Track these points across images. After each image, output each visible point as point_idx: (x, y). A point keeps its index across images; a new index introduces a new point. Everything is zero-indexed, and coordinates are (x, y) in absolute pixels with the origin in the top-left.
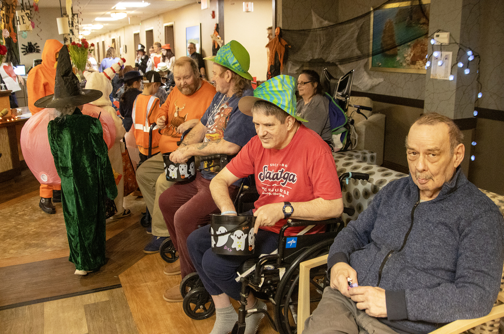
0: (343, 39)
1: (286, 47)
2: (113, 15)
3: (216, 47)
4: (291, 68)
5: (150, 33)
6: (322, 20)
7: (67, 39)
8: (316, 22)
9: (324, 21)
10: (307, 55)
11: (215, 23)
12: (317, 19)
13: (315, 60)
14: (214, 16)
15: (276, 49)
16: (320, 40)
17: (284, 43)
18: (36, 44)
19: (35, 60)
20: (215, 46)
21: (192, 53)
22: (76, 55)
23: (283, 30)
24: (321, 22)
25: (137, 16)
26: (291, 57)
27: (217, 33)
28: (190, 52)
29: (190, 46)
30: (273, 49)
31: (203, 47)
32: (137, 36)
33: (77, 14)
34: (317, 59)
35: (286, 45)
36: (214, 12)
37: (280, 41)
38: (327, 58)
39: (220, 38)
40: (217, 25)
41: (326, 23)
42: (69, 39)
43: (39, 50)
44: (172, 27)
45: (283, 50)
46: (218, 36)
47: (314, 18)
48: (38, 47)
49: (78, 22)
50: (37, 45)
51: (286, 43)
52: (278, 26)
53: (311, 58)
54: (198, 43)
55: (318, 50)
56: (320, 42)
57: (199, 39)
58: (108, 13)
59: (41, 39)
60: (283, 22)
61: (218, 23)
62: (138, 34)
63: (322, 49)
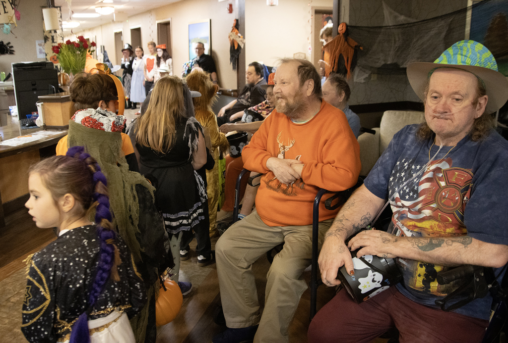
0: (425, 39)
1: (356, 49)
2: (98, 10)
3: (236, 48)
4: (358, 75)
5: (136, 32)
6: (397, 14)
7: (48, 38)
8: (389, 18)
9: (399, 15)
10: (379, 59)
11: (234, 19)
12: (391, 13)
13: (388, 65)
14: (231, 10)
15: (340, 51)
16: (395, 40)
17: (354, 43)
18: (9, 43)
19: (14, 63)
20: (234, 47)
21: (201, 54)
22: (72, 58)
23: (350, 26)
24: (396, 17)
25: (123, 12)
26: (361, 61)
27: (236, 30)
28: (199, 53)
29: (198, 46)
30: (335, 51)
31: (213, 48)
32: (118, 35)
33: (60, 7)
34: (391, 65)
35: (356, 46)
36: (231, 6)
37: (346, 40)
38: (402, 63)
39: (242, 37)
40: (237, 21)
41: (402, 19)
42: (51, 38)
43: (13, 51)
44: (167, 24)
45: (351, 53)
46: (239, 35)
47: (386, 11)
48: (12, 47)
49: (61, 17)
50: (10, 45)
51: (356, 44)
52: (342, 21)
53: (383, 63)
54: (206, 42)
55: (392, 53)
56: (395, 42)
57: (208, 38)
58: (92, 7)
59: (16, 37)
60: (350, 16)
61: (237, 18)
62: (121, 33)
63: (397, 51)
